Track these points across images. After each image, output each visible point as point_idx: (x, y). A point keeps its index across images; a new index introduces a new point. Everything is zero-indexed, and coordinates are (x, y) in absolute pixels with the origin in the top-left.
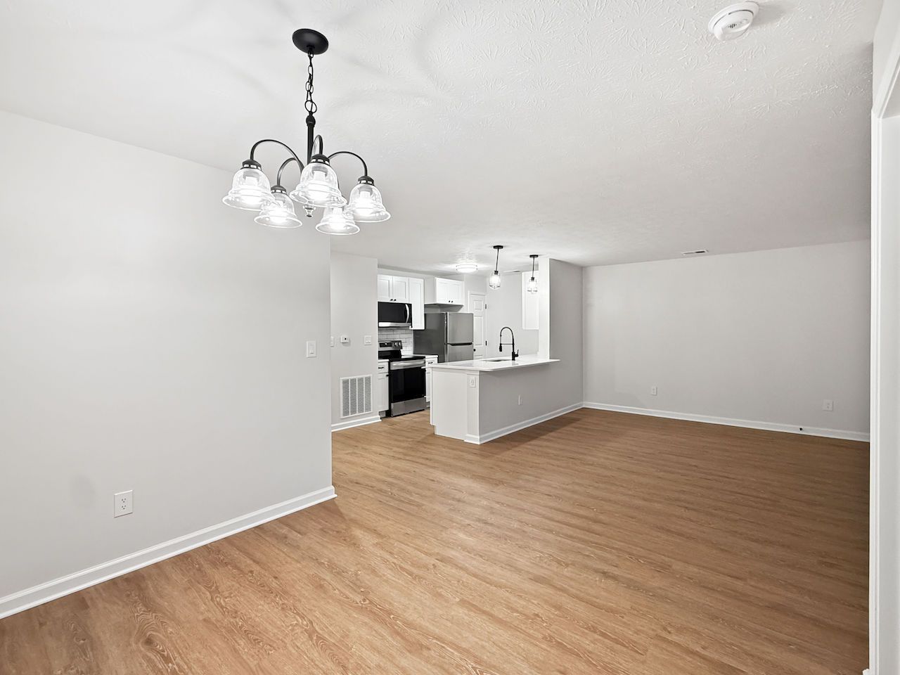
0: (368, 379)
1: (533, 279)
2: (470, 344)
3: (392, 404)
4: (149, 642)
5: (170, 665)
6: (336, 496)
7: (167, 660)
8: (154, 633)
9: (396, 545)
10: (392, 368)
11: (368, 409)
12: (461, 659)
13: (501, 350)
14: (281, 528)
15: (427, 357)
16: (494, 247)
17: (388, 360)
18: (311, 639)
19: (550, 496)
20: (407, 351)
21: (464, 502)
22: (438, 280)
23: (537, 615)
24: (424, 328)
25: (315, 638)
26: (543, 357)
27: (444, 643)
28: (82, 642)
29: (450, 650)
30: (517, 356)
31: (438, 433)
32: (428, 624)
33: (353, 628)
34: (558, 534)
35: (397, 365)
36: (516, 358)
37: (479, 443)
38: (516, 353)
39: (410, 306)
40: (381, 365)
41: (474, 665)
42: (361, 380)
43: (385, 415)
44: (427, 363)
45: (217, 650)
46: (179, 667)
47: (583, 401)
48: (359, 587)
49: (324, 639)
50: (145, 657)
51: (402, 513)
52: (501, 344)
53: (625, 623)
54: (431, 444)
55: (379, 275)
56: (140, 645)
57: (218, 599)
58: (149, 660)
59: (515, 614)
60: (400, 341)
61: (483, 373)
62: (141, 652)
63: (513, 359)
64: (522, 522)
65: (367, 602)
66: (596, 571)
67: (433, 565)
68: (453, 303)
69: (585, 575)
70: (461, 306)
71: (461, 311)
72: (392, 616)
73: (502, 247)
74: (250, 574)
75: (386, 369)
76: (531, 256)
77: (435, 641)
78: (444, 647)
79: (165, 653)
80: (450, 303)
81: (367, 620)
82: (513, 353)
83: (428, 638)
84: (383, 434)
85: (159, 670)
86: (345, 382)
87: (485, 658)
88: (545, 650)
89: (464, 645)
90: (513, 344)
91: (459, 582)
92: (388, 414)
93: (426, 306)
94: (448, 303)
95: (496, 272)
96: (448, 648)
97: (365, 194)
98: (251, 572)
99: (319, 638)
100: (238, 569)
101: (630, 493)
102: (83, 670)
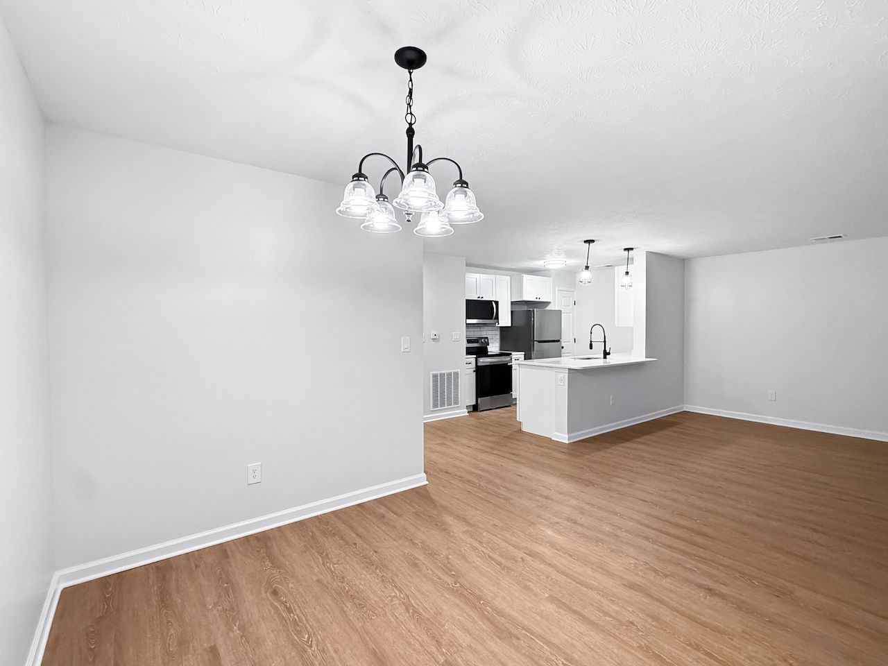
0: (456, 374)
1: (627, 273)
2: (558, 341)
3: (479, 399)
4: (275, 593)
5: (292, 615)
6: (427, 483)
7: (289, 610)
8: (279, 586)
9: (484, 534)
10: (479, 364)
11: (456, 403)
12: (551, 653)
13: (591, 348)
14: (380, 508)
15: (513, 353)
16: (585, 242)
17: (475, 356)
18: (408, 612)
19: (646, 501)
20: (494, 348)
21: (552, 500)
22: (526, 277)
23: (632, 623)
24: (510, 325)
25: (411, 611)
26: (638, 355)
27: (533, 635)
28: (226, 585)
29: (540, 643)
30: (609, 354)
31: (524, 429)
32: (517, 615)
33: (445, 607)
34: (654, 542)
35: (484, 361)
36: (607, 356)
37: (567, 442)
38: (608, 351)
39: (497, 303)
40: (469, 360)
41: (565, 662)
42: (449, 374)
43: (472, 410)
44: (513, 360)
45: (329, 609)
46: (298, 618)
47: (683, 404)
48: (451, 571)
49: (420, 614)
50: (272, 605)
51: (491, 505)
52: (591, 342)
53: (735, 646)
54: (518, 440)
55: (467, 274)
56: (268, 594)
57: (328, 564)
58: (276, 609)
59: (607, 618)
60: (487, 338)
61: (571, 371)
62: (269, 600)
63: (605, 358)
64: (614, 526)
65: (458, 585)
66: (700, 586)
67: (522, 558)
68: (540, 300)
69: (687, 589)
70: (548, 303)
71: (548, 308)
72: (482, 602)
73: (593, 241)
74: (354, 546)
75: (473, 365)
76: (625, 249)
77: (524, 632)
78: (533, 639)
79: (288, 605)
80: (538, 300)
81: (458, 601)
82: (605, 351)
83: (517, 628)
84: (471, 427)
85: (283, 618)
86: (435, 376)
87: (576, 656)
88: (641, 659)
89: (554, 640)
90: (605, 342)
91: (547, 577)
92: (475, 408)
93: (512, 303)
94: (535, 300)
95: (587, 268)
96: (537, 641)
97: (460, 197)
98: (355, 544)
99: (415, 611)
100: (344, 540)
101: (741, 506)
102: (228, 608)
